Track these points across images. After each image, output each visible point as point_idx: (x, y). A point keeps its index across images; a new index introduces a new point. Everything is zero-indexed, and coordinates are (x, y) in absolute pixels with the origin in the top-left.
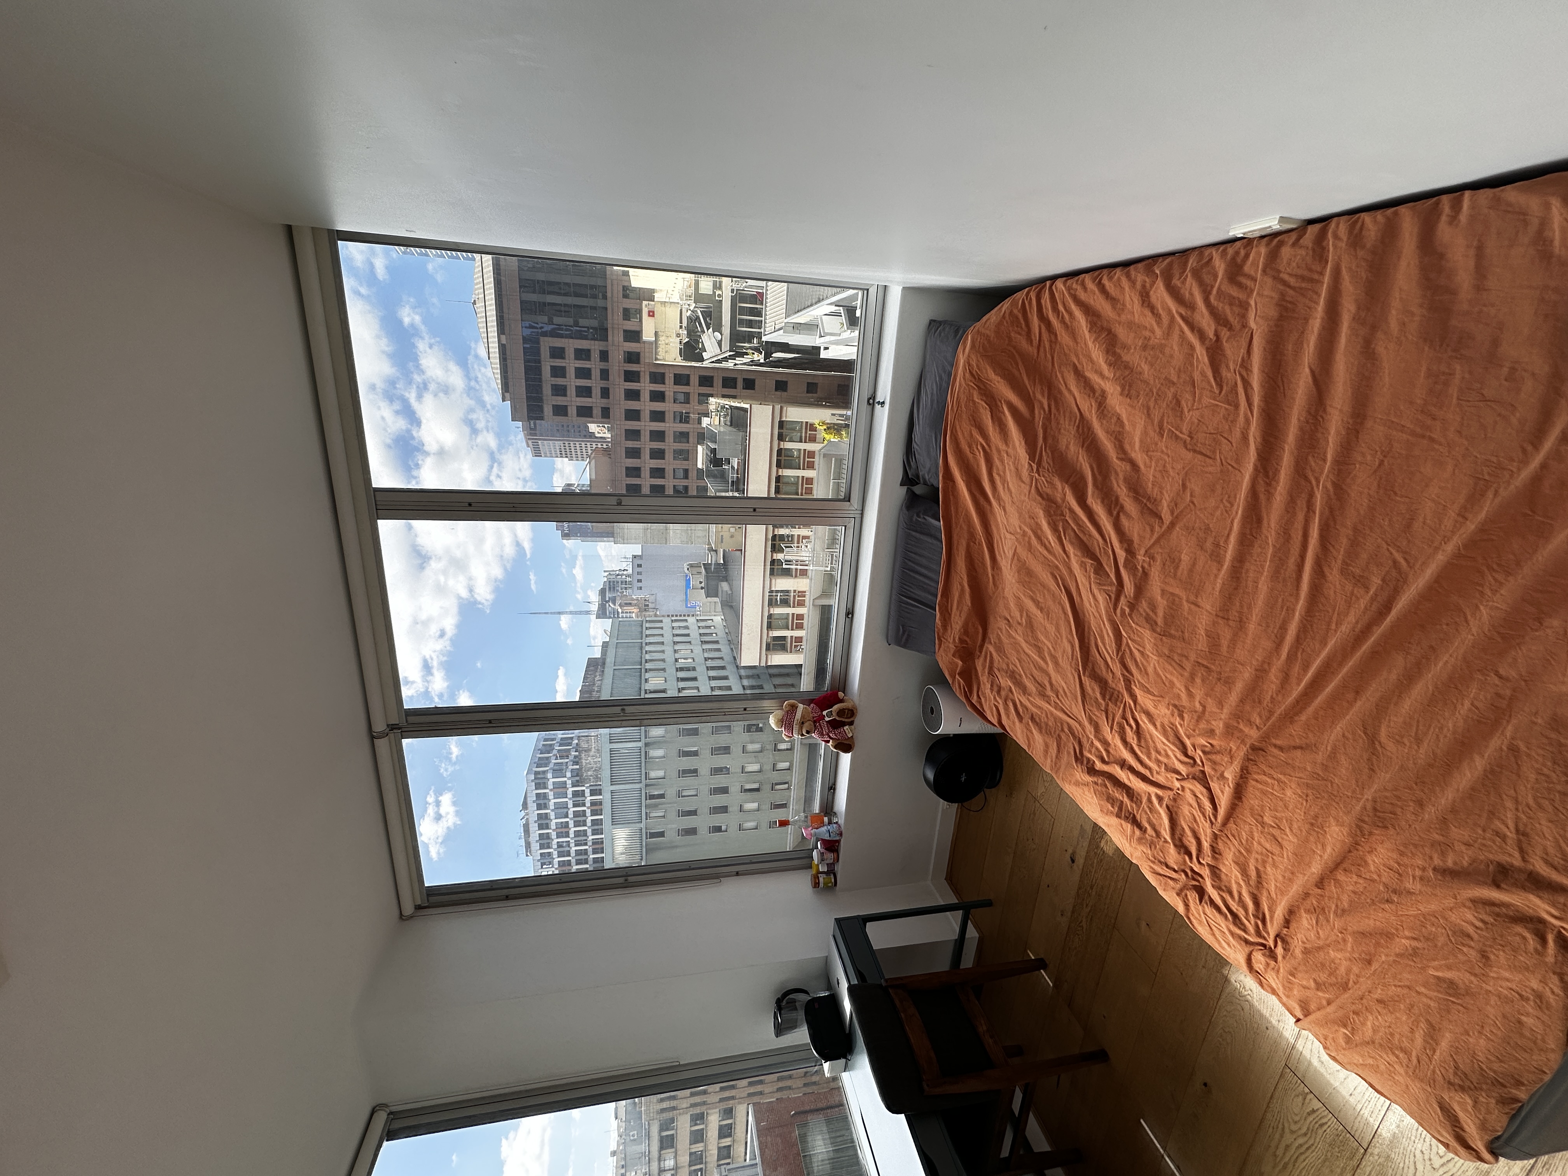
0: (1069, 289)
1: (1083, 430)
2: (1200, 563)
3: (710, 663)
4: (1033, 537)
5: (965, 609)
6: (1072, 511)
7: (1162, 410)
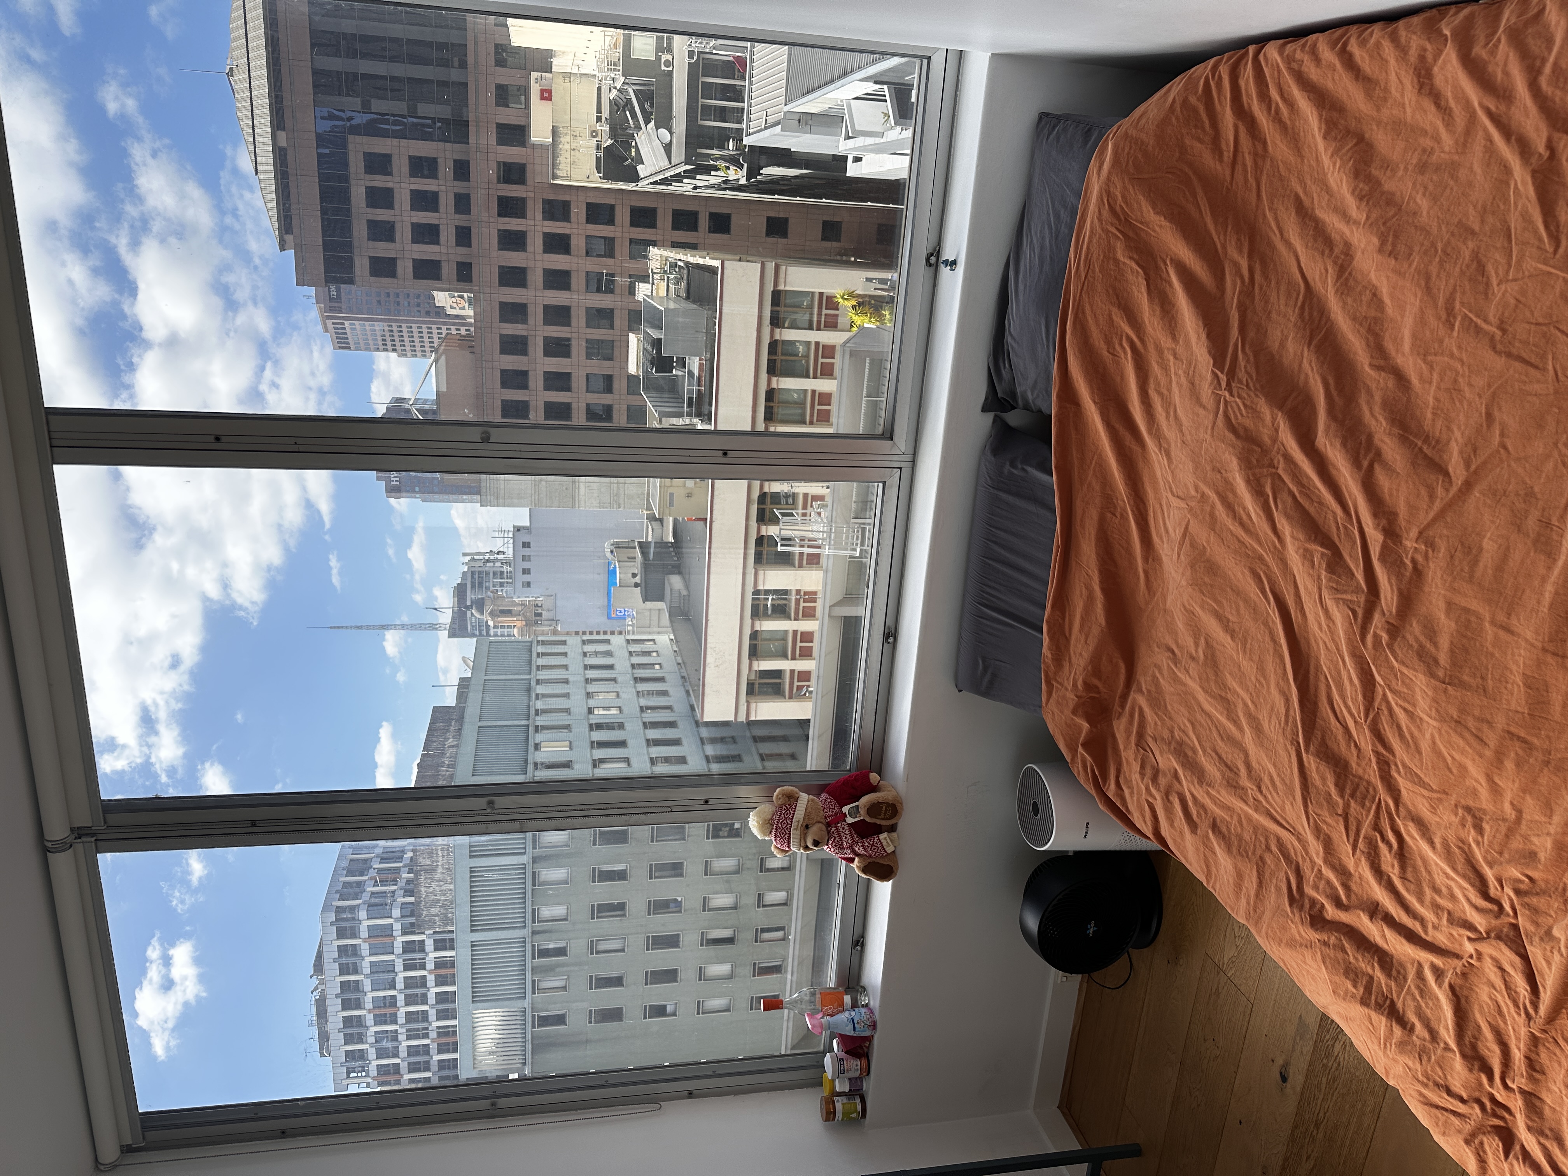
0: (1289, 60)
1: (1311, 315)
2: (1516, 556)
3: (650, 716)
4: (1219, 506)
5: (1095, 631)
6: (1288, 459)
7: (1452, 281)
